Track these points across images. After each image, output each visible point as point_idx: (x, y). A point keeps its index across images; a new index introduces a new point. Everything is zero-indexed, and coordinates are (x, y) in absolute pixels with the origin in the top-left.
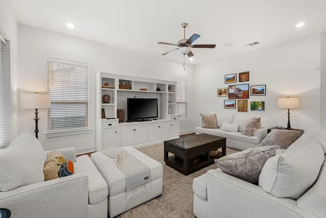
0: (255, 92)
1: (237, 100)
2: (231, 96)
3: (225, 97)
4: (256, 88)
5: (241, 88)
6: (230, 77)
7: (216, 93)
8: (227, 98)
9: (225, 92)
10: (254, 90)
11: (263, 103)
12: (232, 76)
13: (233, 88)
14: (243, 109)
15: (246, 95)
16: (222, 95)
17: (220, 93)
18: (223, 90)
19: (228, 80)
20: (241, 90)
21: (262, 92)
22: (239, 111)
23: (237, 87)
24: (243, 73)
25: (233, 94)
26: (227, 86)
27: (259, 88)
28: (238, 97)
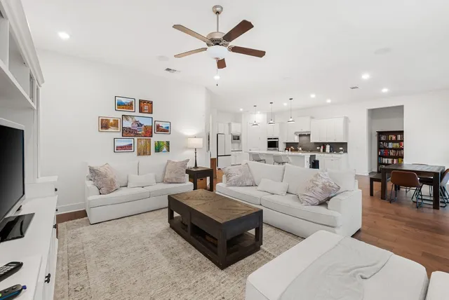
0: (159, 129)
1: (136, 138)
2: (127, 132)
3: (115, 133)
4: (161, 124)
5: (142, 121)
6: (124, 101)
7: (96, 124)
8: (119, 135)
9: (115, 124)
10: (158, 127)
11: (168, 143)
12: (129, 101)
13: (130, 119)
14: (144, 152)
15: (148, 132)
16: (109, 130)
17: (105, 125)
18: (111, 121)
19: (120, 105)
20: (142, 125)
21: (166, 131)
22: (139, 154)
23: (137, 119)
24: (145, 102)
25: (130, 128)
26: (118, 115)
27: (164, 125)
28: (137, 135)
